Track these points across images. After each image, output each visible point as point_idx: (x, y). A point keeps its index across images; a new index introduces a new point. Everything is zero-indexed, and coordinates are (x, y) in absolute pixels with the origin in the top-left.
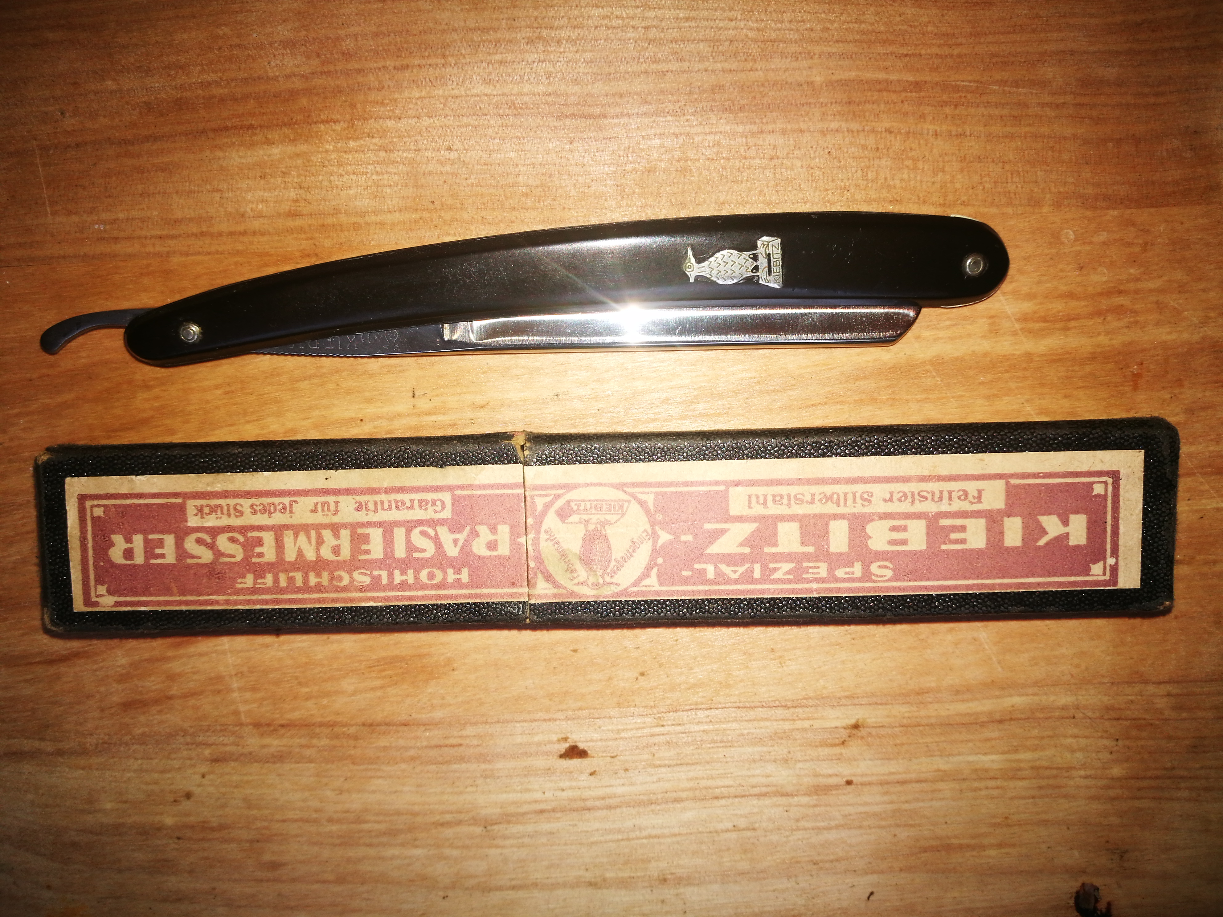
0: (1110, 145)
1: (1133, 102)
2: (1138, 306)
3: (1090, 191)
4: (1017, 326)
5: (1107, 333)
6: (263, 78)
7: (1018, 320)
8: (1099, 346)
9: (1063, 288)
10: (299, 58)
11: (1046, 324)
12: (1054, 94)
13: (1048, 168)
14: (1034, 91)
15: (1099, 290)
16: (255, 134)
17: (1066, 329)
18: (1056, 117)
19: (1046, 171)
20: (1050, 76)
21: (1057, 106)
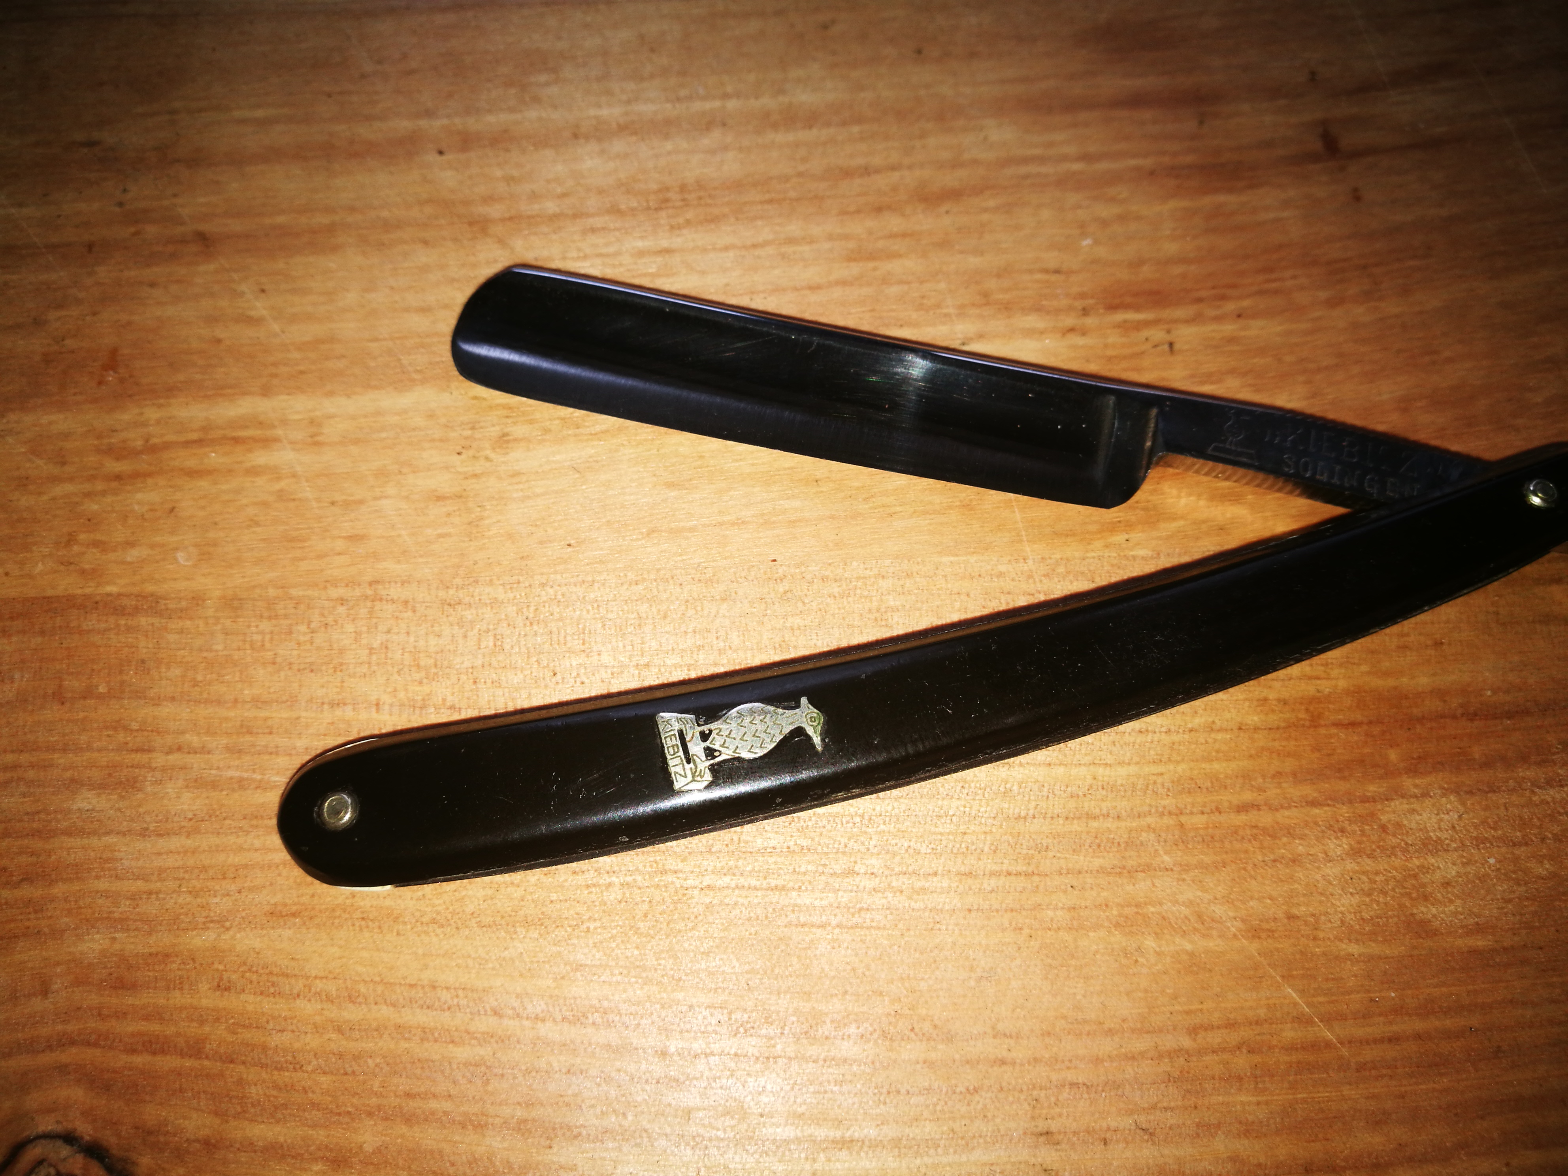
0: (102, 689)
1: (56, 756)
2: (92, 459)
3: (143, 621)
4: (279, 432)
5: (145, 424)
6: (1467, 793)
7: (277, 440)
8: (160, 406)
9: (204, 483)
10: (1413, 825)
11: (235, 434)
12: (183, 768)
13: (205, 654)
14: (213, 772)
15: (150, 481)
16: (1461, 706)
17: (204, 429)
18: (183, 733)
19: (210, 650)
20: (187, 795)
21: (179, 749)
